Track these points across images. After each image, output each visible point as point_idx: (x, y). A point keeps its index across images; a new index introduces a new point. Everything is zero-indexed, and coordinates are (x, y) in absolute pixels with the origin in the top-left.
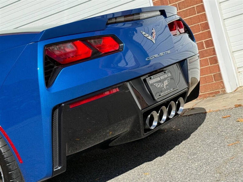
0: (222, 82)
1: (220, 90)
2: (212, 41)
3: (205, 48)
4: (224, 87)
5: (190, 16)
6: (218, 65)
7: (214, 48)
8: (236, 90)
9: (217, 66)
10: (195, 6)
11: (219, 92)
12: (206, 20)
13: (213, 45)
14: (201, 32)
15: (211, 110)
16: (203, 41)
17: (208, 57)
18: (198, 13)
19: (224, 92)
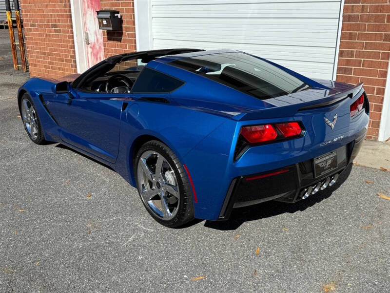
0: (378, 131)
1: (373, 136)
2: (384, 90)
3: (375, 93)
4: (377, 135)
5: (372, 59)
6: (381, 114)
7: (383, 98)
8: (387, 140)
9: (379, 115)
10: (381, 51)
11: (371, 137)
12: (387, 69)
13: (383, 94)
14: (377, 78)
15: (358, 163)
16: (376, 87)
17: (374, 103)
18: (381, 59)
19: (376, 140)
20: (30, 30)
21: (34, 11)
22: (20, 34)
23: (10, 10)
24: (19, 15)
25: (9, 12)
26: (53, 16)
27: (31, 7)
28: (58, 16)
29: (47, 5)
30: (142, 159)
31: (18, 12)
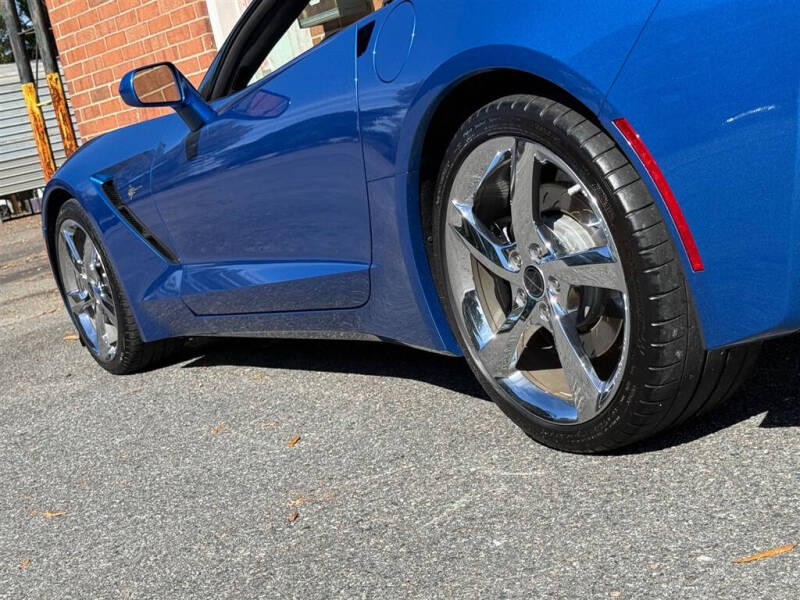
20: (95, 111)
21: (98, 48)
22: (68, 143)
23: (31, 79)
24: (59, 87)
25: (31, 84)
26: (155, 44)
27: (87, 36)
28: (170, 37)
29: (132, 15)
30: (455, 202)
31: (56, 76)
